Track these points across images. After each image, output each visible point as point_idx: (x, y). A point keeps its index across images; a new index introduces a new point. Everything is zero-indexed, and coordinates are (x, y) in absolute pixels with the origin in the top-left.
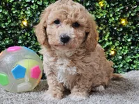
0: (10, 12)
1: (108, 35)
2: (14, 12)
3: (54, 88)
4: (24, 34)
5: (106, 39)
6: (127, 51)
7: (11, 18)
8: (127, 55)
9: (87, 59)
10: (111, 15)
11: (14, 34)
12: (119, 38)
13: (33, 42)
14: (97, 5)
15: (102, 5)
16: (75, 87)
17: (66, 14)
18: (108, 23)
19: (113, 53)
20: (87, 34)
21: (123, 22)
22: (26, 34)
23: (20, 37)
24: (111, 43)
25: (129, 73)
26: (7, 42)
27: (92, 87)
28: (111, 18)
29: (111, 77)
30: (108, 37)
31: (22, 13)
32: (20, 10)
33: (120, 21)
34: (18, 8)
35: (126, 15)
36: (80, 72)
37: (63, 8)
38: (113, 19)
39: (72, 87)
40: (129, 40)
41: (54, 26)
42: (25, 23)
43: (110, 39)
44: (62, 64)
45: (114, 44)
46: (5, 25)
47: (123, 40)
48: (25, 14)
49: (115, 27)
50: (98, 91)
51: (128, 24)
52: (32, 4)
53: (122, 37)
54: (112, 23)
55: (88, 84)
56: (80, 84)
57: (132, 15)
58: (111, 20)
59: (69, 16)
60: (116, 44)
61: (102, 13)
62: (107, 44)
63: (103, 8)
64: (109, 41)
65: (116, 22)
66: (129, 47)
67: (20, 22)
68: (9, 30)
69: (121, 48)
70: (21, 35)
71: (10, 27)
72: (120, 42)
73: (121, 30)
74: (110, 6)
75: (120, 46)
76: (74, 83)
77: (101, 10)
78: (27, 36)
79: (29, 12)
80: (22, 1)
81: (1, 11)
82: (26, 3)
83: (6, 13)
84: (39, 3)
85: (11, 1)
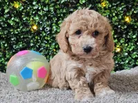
0: (21, 19)
2: (24, 19)
6: (132, 48)
7: (22, 25)
8: (133, 51)
10: (114, 14)
11: (26, 38)
12: (124, 36)
14: (100, 5)
17: (86, 26)
18: (112, 22)
21: (127, 19)
22: (36, 37)
24: (116, 41)
28: (114, 17)
30: (114, 35)
31: (31, 19)
32: (30, 16)
33: (123, 19)
34: (28, 15)
37: (83, 19)
38: (116, 18)
40: (134, 37)
43: (116, 36)
45: (119, 41)
47: (128, 37)
48: (34, 20)
49: (119, 25)
52: (40, 11)
53: (127, 34)
57: (135, 12)
60: (122, 41)
61: (104, 13)
65: (120, 20)
67: (30, 27)
68: (21, 35)
69: (127, 45)
72: (126, 39)
74: (113, 6)
75: (125, 43)
77: (103, 10)
79: (37, 18)
80: (30, 9)
81: (13, 19)
82: (34, 10)
83: (17, 20)
84: (45, 9)
85: (21, 9)
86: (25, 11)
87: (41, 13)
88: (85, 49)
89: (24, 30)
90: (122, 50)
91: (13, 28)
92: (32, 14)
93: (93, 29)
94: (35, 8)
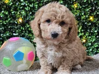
0: (10, 12)
1: (80, 28)
2: (13, 13)
5: (79, 31)
6: (94, 40)
7: (10, 17)
8: (95, 42)
9: (70, 46)
10: (83, 14)
11: (13, 28)
12: (89, 30)
13: (27, 34)
14: (73, 6)
15: (76, 7)
16: (61, 66)
17: (55, 16)
18: (80, 19)
20: (70, 29)
21: (91, 18)
22: (21, 28)
23: (17, 31)
24: (83, 34)
26: (8, 34)
28: (83, 16)
29: (85, 58)
31: (18, 13)
32: (17, 11)
33: (89, 18)
34: (16, 9)
37: (53, 11)
38: (84, 16)
40: (96, 31)
42: (20, 20)
43: (83, 31)
45: (85, 34)
46: (6, 22)
47: (92, 31)
48: (20, 13)
49: (86, 22)
50: (77, 69)
51: (95, 20)
52: (26, 6)
53: (91, 29)
54: (83, 19)
55: (71, 64)
58: (82, 18)
60: (87, 35)
61: (76, 12)
62: (80, 34)
63: (77, 9)
64: (81, 32)
65: (87, 18)
66: (96, 36)
67: (17, 19)
68: (9, 26)
69: (90, 37)
70: (17, 29)
71: (10, 23)
72: (89, 33)
73: (90, 24)
74: (82, 7)
75: (89, 36)
77: (75, 10)
78: (22, 30)
79: (23, 13)
80: (18, 5)
81: (3, 12)
82: (22, 6)
83: (7, 13)
84: (30, 6)
85: (10, 5)
86: (14, 6)
87: (27, 9)
88: (52, 35)
89: (11, 22)
90: (87, 41)
91: (2, 19)
92: (20, 9)
93: (60, 19)
94: (22, 4)
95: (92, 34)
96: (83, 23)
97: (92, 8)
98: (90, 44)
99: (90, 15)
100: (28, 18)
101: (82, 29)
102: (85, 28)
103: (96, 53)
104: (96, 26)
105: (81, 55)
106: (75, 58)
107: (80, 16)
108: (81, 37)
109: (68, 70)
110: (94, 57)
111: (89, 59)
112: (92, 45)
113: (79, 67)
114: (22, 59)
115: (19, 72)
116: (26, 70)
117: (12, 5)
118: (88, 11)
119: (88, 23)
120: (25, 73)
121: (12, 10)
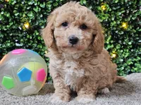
0: (12, 14)
1: (109, 38)
2: (16, 15)
3: (61, 91)
4: (26, 37)
5: (108, 42)
6: (127, 54)
7: (12, 21)
8: (128, 57)
9: (94, 61)
10: (113, 19)
11: (15, 36)
12: (120, 42)
13: (35, 45)
14: (99, 8)
15: (104, 9)
16: (82, 89)
17: (74, 16)
18: (109, 26)
19: (114, 56)
20: (94, 36)
21: (124, 25)
22: (28, 36)
23: (22, 40)
24: (112, 46)
25: (131, 75)
26: (9, 45)
27: (99, 89)
28: (112, 21)
30: (110, 40)
31: (24, 16)
32: (22, 12)
33: (121, 24)
34: (20, 10)
35: (127, 18)
36: (87, 74)
38: (115, 22)
39: (79, 90)
40: (130, 43)
41: (62, 28)
42: (27, 26)
43: (112, 42)
44: (69, 67)
45: (115, 47)
46: (6, 28)
47: (124, 43)
48: (27, 17)
49: (116, 30)
51: (129, 27)
52: (35, 7)
53: (123, 40)
54: (113, 27)
55: (95, 86)
56: (87, 86)
58: (112, 24)
59: (76, 18)
60: (118, 47)
61: (104, 16)
62: (109, 47)
63: (105, 12)
64: (110, 44)
65: (118, 25)
66: (130, 50)
67: (22, 24)
68: (10, 33)
69: (122, 51)
70: (22, 38)
71: (12, 30)
72: (121, 45)
73: (123, 33)
75: (121, 49)
76: (81, 85)
77: (103, 14)
78: (29, 39)
79: (31, 15)
80: (25, 4)
82: (29, 5)
83: (8, 15)
84: (41, 6)
85: (13, 4)
86: (18, 5)
87: (36, 10)
89: (14, 27)
90: (117, 56)
91: (1, 24)
92: (26, 10)
95: (125, 46)
96: (113, 32)
97: (126, 12)
98: (122, 60)
99: (123, 21)
100: (37, 23)
101: (111, 39)
102: (116, 39)
103: (130, 73)
104: (130, 36)
105: (110, 74)
106: (101, 78)
107: (109, 22)
108: (110, 50)
109: (91, 94)
110: (127, 77)
111: (120, 81)
112: (124, 62)
113: (107, 90)
114: (29, 79)
115: (25, 96)
116: (34, 95)
117: (15, 4)
118: (121, 15)
119: (119, 31)
120: (33, 98)
121: (14, 11)
